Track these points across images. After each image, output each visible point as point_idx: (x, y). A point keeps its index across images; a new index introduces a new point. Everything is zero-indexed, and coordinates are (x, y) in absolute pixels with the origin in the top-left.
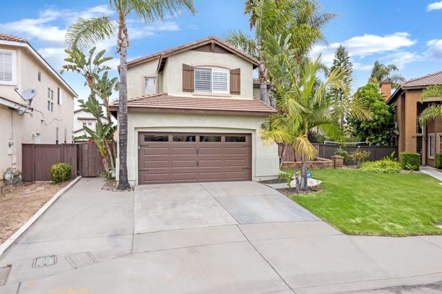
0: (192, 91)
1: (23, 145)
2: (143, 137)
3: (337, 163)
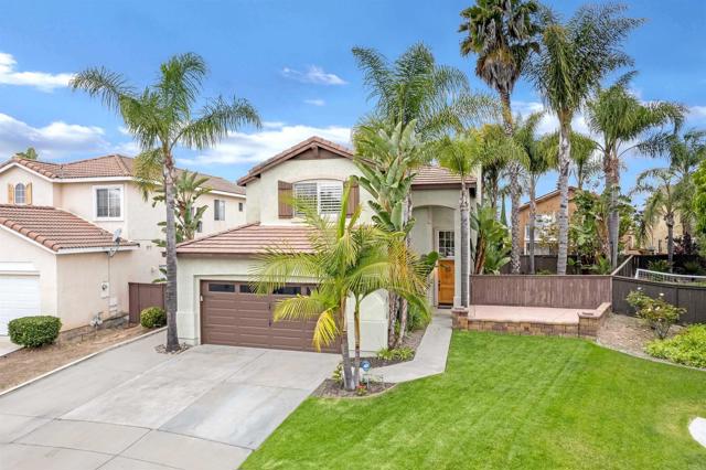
0: (290, 217)
1: (130, 284)
2: (207, 286)
3: (582, 328)
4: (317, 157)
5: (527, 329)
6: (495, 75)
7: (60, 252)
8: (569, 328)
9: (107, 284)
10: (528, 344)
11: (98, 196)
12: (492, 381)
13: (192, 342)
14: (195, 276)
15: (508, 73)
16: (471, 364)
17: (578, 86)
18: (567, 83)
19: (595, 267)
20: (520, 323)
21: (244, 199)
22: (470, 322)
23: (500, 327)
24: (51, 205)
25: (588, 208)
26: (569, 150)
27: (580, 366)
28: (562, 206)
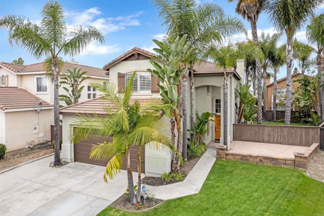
0: (124, 92)
1: (51, 126)
3: (296, 162)
4: (138, 59)
5: (261, 161)
6: (246, 11)
7: (6, 111)
8: (288, 162)
9: (37, 127)
10: (260, 172)
11: (37, 81)
12: (227, 203)
13: (69, 161)
14: (71, 125)
15: (254, 9)
16: (218, 187)
17: (298, 14)
18: (291, 12)
19: (310, 119)
20: (257, 157)
21: (108, 80)
22: (227, 155)
23: (245, 158)
24: (16, 86)
25: (306, 86)
26: (292, 52)
27: (291, 195)
28: (288, 85)
